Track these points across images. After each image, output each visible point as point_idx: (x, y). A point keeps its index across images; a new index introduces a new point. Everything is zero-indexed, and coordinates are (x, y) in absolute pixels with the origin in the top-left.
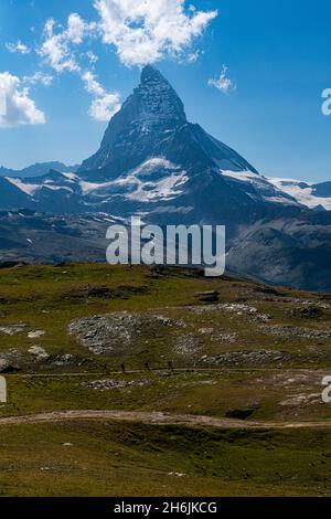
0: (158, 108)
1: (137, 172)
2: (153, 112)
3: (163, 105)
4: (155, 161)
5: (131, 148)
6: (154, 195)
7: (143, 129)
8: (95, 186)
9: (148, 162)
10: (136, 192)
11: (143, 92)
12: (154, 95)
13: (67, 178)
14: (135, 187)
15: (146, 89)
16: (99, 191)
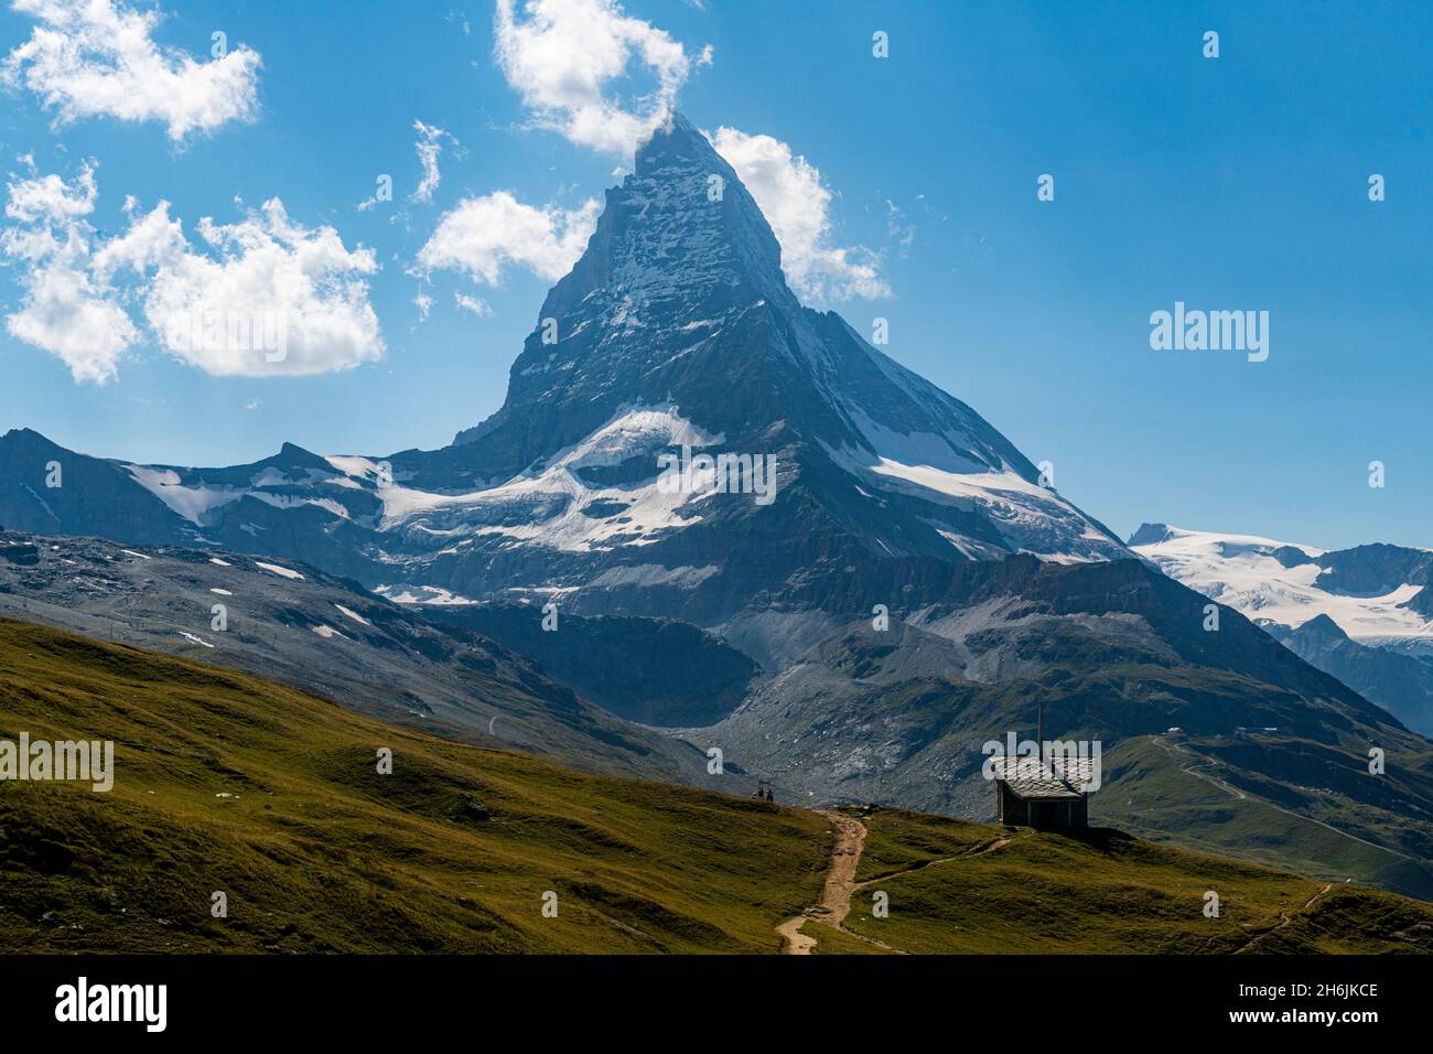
0: (679, 251)
1: (575, 456)
2: (661, 263)
3: (696, 241)
4: (641, 421)
5: (570, 378)
6: (613, 530)
7: (619, 320)
8: (428, 500)
9: (616, 425)
10: (558, 522)
11: (638, 199)
12: (671, 210)
13: (342, 474)
14: (560, 505)
15: (646, 190)
16: (437, 518)
